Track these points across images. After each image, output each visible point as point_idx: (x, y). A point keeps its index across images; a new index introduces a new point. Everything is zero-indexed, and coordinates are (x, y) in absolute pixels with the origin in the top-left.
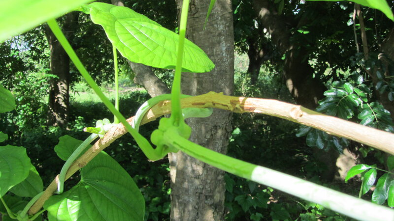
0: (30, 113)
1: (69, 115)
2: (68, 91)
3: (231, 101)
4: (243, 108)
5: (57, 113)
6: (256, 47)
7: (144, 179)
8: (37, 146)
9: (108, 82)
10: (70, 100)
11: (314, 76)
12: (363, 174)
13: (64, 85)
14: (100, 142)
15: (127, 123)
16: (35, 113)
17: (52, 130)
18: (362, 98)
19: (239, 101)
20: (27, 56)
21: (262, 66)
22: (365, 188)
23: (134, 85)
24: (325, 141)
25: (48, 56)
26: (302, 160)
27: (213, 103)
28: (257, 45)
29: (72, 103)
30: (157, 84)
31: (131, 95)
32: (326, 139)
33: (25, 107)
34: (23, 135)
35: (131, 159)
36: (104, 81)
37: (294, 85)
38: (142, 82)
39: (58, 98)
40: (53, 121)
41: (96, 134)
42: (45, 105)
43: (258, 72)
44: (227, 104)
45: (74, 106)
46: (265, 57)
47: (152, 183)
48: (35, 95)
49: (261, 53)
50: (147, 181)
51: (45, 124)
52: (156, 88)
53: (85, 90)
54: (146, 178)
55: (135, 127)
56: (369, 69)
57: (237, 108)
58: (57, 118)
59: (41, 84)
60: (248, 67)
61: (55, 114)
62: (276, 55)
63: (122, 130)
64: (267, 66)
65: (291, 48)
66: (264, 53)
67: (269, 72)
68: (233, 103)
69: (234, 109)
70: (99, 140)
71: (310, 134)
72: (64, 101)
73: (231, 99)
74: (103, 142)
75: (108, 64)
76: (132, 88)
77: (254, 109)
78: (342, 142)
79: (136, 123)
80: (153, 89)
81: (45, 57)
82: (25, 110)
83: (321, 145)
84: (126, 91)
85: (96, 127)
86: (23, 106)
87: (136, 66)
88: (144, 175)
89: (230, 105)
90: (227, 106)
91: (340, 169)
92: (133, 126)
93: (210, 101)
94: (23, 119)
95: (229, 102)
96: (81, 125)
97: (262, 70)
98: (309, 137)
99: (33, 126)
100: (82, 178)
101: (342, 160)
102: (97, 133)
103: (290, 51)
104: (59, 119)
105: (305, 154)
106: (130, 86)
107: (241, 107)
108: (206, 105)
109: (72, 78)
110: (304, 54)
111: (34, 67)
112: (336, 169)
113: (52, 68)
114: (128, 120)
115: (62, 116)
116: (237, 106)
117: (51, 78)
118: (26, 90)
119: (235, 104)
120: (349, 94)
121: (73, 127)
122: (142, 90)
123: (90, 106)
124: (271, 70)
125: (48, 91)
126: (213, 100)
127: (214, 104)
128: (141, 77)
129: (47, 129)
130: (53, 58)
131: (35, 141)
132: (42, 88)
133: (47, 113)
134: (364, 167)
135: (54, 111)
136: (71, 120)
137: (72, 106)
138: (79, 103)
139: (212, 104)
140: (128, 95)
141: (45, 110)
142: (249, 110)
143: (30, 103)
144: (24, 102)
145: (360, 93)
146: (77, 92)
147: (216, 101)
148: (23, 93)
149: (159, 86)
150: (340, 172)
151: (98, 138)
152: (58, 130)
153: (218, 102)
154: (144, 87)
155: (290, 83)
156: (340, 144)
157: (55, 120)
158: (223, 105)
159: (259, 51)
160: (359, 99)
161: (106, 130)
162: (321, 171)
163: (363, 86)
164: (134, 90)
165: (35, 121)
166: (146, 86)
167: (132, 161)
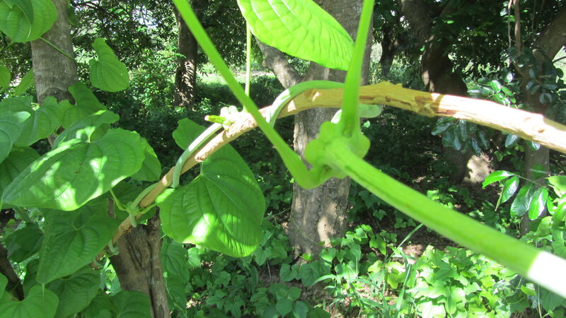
0: (156, 91)
1: (196, 96)
2: (195, 71)
3: (416, 98)
4: (436, 110)
5: (184, 92)
6: (392, 37)
7: (267, 167)
8: (162, 125)
9: (236, 65)
10: (197, 81)
11: (453, 71)
12: (504, 181)
13: (191, 65)
14: (224, 134)
15: (260, 114)
16: (162, 92)
17: (178, 110)
18: (510, 97)
19: (430, 99)
20: (154, 33)
21: (395, 57)
22: (504, 197)
23: (263, 69)
24: (462, 142)
25: (175, 33)
26: (430, 159)
27: (386, 98)
28: (391, 34)
29: (199, 84)
30: (287, 69)
31: (258, 80)
32: (464, 140)
33: (151, 86)
34: (149, 114)
35: (255, 144)
36: (232, 63)
37: (431, 78)
38: (271, 65)
39: (185, 77)
40: (179, 101)
41: (220, 125)
42: (171, 84)
43: (391, 63)
44: (410, 102)
45: (201, 87)
46: (399, 48)
47: (275, 171)
48: (161, 74)
49: (396, 43)
50: (270, 168)
51: (171, 104)
52: (286, 73)
53: (213, 71)
54: (269, 164)
55: (271, 121)
56: (521, 66)
57: (425, 109)
58: (183, 98)
59: (168, 63)
60: (380, 58)
61: (181, 94)
62: (411, 46)
63: (253, 122)
64: (401, 57)
65: (432, 38)
66: (399, 42)
67: (402, 65)
68: (420, 101)
69: (420, 111)
70: (223, 132)
71: (448, 133)
72: (190, 81)
73: (417, 95)
74: (228, 135)
75: (237, 46)
76: (260, 72)
77: (453, 112)
78: (481, 145)
79: (272, 115)
80: (282, 74)
81: (173, 35)
82: (151, 88)
83: (458, 146)
84: (254, 75)
85: (220, 116)
86: (150, 84)
87: (267, 48)
88: (267, 161)
89: (414, 103)
90: (409, 104)
91: (471, 170)
92: (268, 120)
93: (382, 94)
94: (149, 97)
95: (414, 99)
96: (207, 107)
97: (395, 62)
98: (446, 136)
99: (159, 105)
100: (201, 172)
101: (475, 162)
102: (222, 123)
103: (429, 42)
104: (185, 99)
105: (434, 152)
106: (257, 70)
107: (432, 108)
108: (375, 100)
109: (200, 59)
110: (445, 46)
111: (161, 45)
112: (466, 171)
113: (180, 47)
114: (261, 110)
115: (188, 97)
116: (427, 106)
117: (178, 57)
118: (153, 68)
119: (424, 103)
120: (495, 93)
121: (199, 109)
122: (271, 75)
123: (216, 89)
124: (404, 62)
125: (175, 71)
126: (387, 94)
127: (388, 100)
128: (270, 60)
129: (173, 108)
130: (181, 36)
131: (161, 120)
132: (168, 67)
133: (173, 92)
134: (505, 174)
135: (180, 91)
136: (197, 100)
137: (199, 87)
138: (206, 85)
139: (384, 100)
140: (256, 79)
141: (172, 89)
142: (445, 113)
143: (157, 82)
144: (151, 80)
145: (508, 92)
146: (206, 73)
147: (391, 95)
148: (150, 71)
149: (289, 72)
150: (470, 173)
151: (221, 130)
152: (184, 110)
153: (394, 98)
154: (273, 71)
155: (426, 76)
156: (479, 146)
157: (182, 100)
158: (402, 102)
159: (394, 42)
160: (507, 99)
161: (232, 121)
162: (450, 172)
163: (512, 84)
164: (262, 74)
165: (161, 101)
166: (275, 70)
167: (256, 146)
